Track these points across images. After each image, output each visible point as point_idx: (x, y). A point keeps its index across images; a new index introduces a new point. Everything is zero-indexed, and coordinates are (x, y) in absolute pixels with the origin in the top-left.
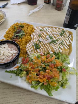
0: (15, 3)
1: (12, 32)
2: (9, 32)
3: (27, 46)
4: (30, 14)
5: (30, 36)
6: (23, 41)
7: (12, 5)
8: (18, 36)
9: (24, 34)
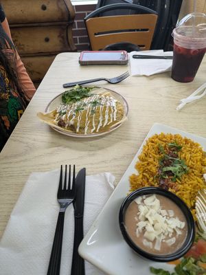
0: (141, 74)
1: (154, 158)
2: (146, 156)
3: (196, 204)
4: (180, 106)
5: (202, 176)
6: (187, 190)
7: (135, 78)
8: (171, 171)
9: (185, 170)
